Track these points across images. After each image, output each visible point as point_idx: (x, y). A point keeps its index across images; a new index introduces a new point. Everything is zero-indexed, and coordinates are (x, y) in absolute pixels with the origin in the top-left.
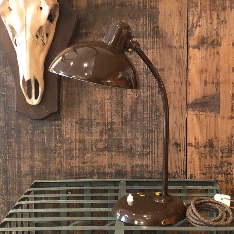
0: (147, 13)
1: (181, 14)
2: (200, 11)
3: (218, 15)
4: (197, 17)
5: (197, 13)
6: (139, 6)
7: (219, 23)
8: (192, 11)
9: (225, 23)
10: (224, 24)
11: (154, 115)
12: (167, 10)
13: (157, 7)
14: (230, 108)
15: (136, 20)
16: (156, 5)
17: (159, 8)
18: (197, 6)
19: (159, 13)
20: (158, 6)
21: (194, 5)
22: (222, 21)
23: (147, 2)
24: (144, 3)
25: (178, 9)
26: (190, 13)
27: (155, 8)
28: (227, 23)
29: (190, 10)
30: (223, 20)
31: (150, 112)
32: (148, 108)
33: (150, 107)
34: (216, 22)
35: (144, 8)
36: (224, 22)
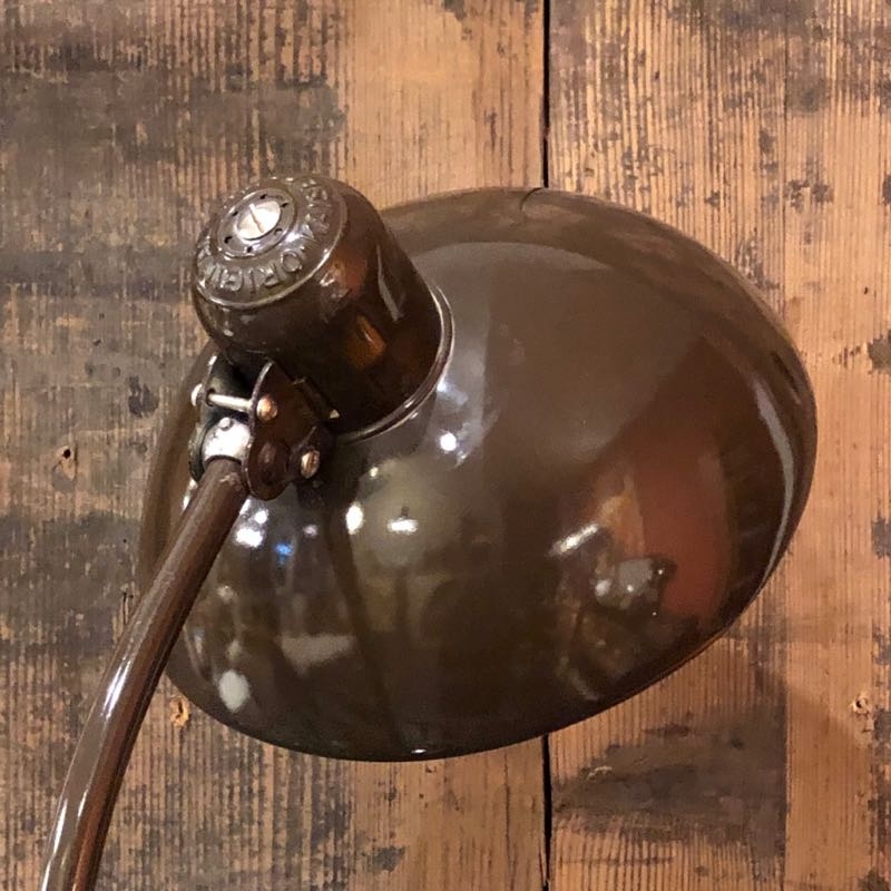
0: (255, 122)
1: (499, 134)
2: (633, 113)
3: (765, 142)
4: (615, 153)
5: (609, 129)
6: (195, 70)
7: (773, 199)
8: (580, 112)
9: (820, 200)
10: (806, 204)
11: (306, 859)
12: (396, 101)
13: (324, 75)
14: (864, 817)
15: (173, 167)
16: (317, 63)
17: (337, 84)
18: (614, 77)
19: (341, 118)
20: (330, 72)
21: (589, 69)
22: (796, 186)
23: (255, 43)
24: (229, 52)
25: (474, 95)
26: (560, 126)
27: (306, 85)
28: (831, 199)
29: (564, 102)
30: (800, 176)
31: (276, 831)
32: (268, 805)
33: (278, 799)
34: (749, 189)
35: (233, 88)
36: (807, 191)
